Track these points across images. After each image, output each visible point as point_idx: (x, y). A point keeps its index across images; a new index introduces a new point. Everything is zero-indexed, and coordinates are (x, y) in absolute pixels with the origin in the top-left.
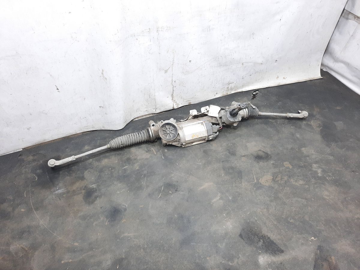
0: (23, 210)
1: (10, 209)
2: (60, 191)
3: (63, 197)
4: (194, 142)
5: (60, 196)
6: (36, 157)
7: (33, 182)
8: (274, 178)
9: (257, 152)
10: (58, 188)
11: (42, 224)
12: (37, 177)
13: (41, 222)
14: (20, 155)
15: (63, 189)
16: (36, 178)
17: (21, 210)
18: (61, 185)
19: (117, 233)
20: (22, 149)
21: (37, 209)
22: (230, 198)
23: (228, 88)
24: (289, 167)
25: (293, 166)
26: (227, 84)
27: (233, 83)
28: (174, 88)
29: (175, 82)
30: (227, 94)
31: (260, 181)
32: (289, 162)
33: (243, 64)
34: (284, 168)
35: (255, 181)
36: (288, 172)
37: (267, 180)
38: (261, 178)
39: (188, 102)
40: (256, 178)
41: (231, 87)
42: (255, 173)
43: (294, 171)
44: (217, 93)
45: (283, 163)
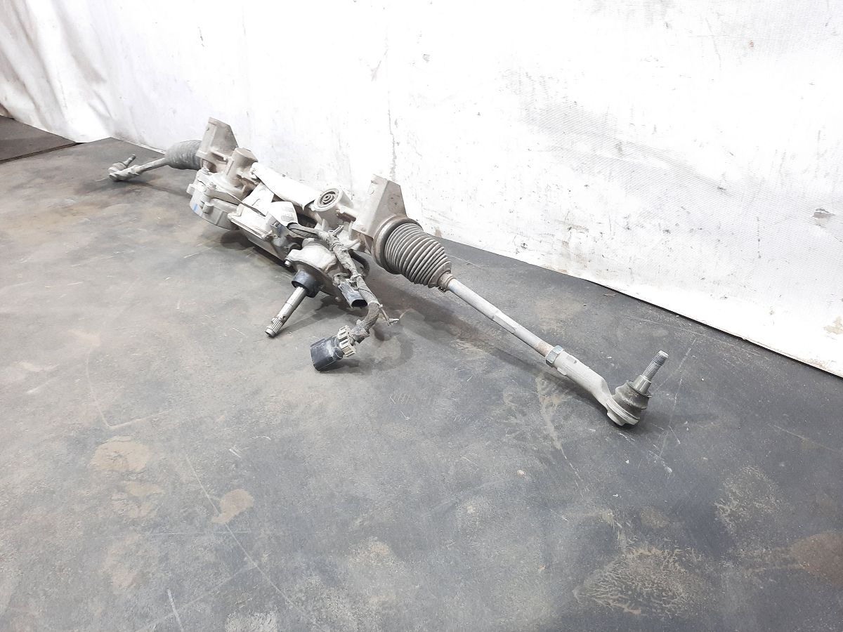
8: (140, 473)
22: (31, 392)
23: (565, 243)
24: (220, 512)
25: (229, 526)
26: (560, 222)
27: (587, 230)
28: (396, 145)
29: (396, 123)
30: (565, 271)
31: (115, 438)
32: (252, 508)
33: (619, 147)
34: (208, 496)
35: (113, 428)
36: (184, 514)
37: (120, 456)
38: (129, 438)
39: (432, 222)
40: (130, 427)
41: (577, 248)
42: (156, 418)
43: (196, 536)
44: (525, 246)
45: (239, 487)
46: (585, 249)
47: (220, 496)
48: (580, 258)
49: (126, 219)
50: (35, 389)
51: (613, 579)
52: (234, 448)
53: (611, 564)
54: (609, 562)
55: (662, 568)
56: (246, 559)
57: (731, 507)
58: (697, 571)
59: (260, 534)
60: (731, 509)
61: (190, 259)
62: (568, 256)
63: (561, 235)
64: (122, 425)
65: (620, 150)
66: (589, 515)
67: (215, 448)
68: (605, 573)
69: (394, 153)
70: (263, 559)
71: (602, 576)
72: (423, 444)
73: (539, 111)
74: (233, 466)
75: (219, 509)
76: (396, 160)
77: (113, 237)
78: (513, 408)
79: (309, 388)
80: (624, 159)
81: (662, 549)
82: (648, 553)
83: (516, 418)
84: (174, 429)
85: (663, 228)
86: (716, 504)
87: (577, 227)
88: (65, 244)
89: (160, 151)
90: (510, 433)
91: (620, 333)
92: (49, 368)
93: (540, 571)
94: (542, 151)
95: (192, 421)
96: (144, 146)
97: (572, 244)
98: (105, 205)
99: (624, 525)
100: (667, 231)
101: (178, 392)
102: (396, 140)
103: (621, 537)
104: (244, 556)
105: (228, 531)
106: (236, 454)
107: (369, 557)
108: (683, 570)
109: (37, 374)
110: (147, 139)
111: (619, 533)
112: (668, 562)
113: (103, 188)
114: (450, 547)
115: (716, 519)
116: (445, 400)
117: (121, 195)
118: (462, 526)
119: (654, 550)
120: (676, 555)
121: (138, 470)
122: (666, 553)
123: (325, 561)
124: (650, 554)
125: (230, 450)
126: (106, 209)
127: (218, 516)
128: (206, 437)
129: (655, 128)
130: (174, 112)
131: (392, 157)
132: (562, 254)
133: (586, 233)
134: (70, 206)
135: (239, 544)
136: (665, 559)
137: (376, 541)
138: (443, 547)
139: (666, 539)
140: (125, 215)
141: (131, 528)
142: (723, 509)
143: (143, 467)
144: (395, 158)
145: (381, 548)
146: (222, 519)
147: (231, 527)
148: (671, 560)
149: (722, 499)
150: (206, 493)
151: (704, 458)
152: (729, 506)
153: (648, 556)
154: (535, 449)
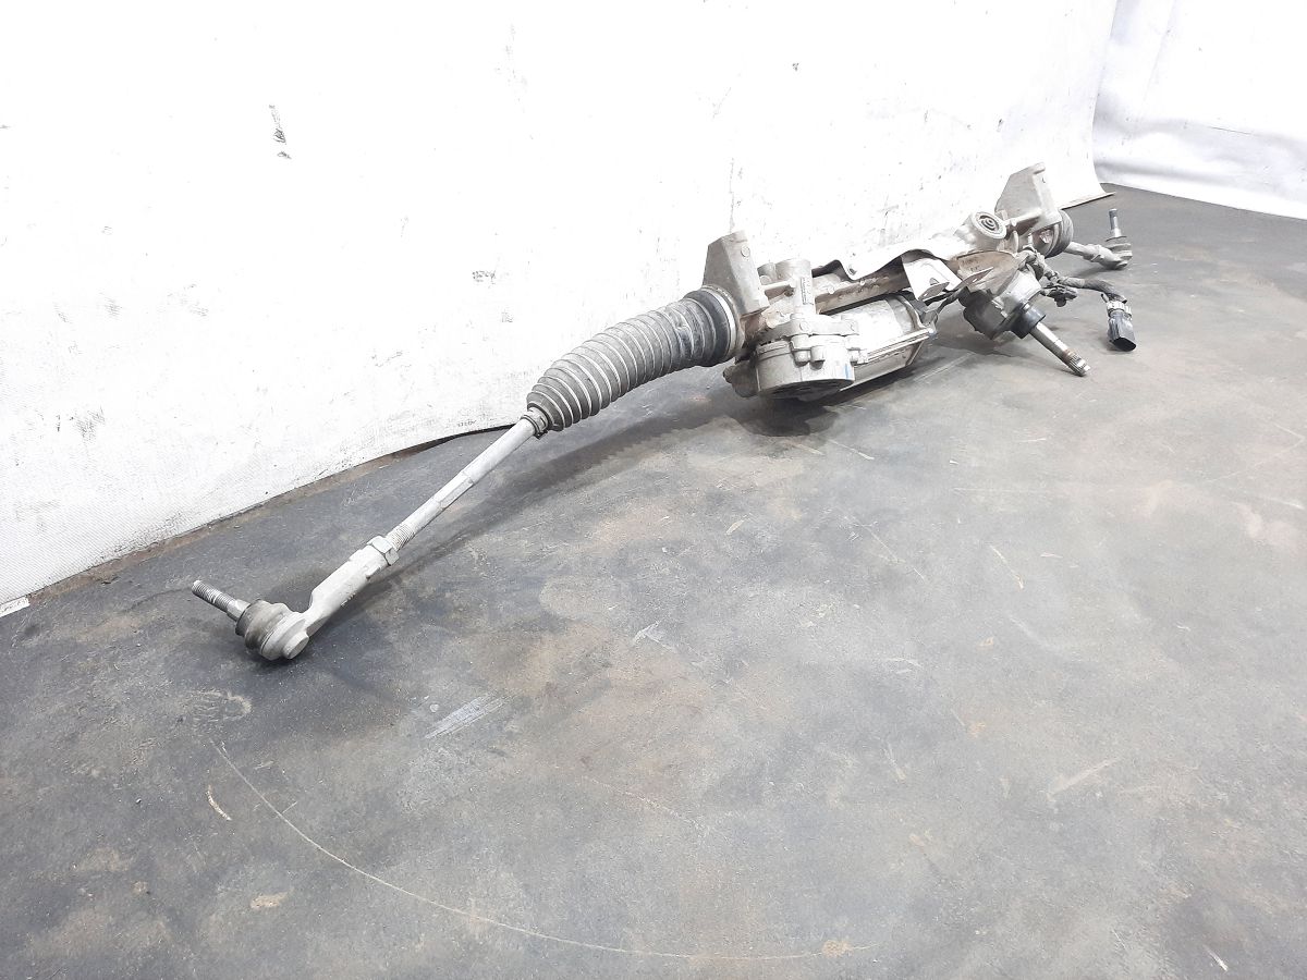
0: (270, 901)
1: (149, 933)
2: (464, 715)
3: (510, 735)
5: (484, 736)
6: (154, 614)
7: (229, 726)
10: (435, 708)
11: (493, 928)
12: (240, 698)
13: (475, 919)
14: (32, 630)
15: (475, 703)
16: (239, 706)
17: (254, 906)
18: (440, 684)
19: (1006, 795)
20: (29, 596)
21: (376, 855)
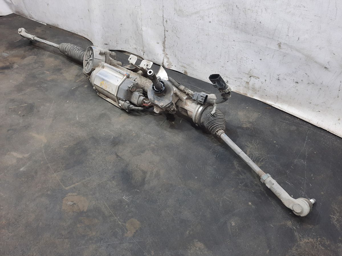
4: (109, 98)
8: (86, 212)
9: (138, 169)
22: (21, 169)
23: (248, 83)
24: (127, 231)
25: (133, 238)
26: (246, 74)
27: (259, 78)
28: (166, 32)
29: (166, 21)
30: (246, 94)
31: (69, 194)
32: (140, 228)
33: (279, 45)
34: (120, 223)
35: (67, 188)
36: (112, 233)
37: (75, 204)
38: (76, 194)
39: (183, 68)
40: (74, 187)
41: (253, 85)
42: (85, 182)
43: (120, 243)
44: (228, 82)
45: (132, 217)
46: (257, 86)
47: (125, 222)
48: (254, 90)
49: (37, 65)
50: (23, 168)
51: (297, 254)
52: (125, 197)
53: (295, 247)
54: (294, 246)
55: (315, 248)
56: (145, 254)
57: (336, 217)
58: (329, 248)
59: (147, 241)
60: (336, 218)
61: (75, 90)
62: (248, 88)
63: (246, 79)
64: (70, 187)
65: (280, 46)
66: (282, 223)
67: (117, 197)
68: (293, 251)
69: (165, 35)
70: (152, 254)
71: (292, 253)
72: (206, 191)
73: (241, 24)
74: (127, 206)
75: (126, 229)
76: (166, 39)
77: (34, 77)
78: (240, 170)
79: (150, 163)
80: (281, 50)
81: (313, 238)
82: (308, 241)
83: (242, 175)
84: (95, 188)
85: (295, 81)
86: (330, 215)
87: (254, 76)
88: (11, 81)
89: (41, 23)
90: (241, 183)
91: (277, 129)
92: (26, 155)
93: (267, 252)
94: (240, 42)
95: (102, 183)
96: (32, 19)
97: (251, 83)
98: (23, 57)
99: (296, 228)
100: (297, 82)
101: (91, 167)
102: (166, 29)
103: (296, 234)
104: (144, 253)
105: (133, 240)
106: (126, 200)
107: (196, 249)
108: (323, 248)
109: (21, 159)
110: (33, 16)
111: (295, 232)
112: (316, 244)
113: (20, 46)
114: (229, 242)
115: (331, 223)
116: (210, 167)
117: (30, 50)
118: (231, 232)
119: (310, 239)
120: (319, 241)
121: (85, 210)
122: (315, 240)
123: (178, 253)
124: (309, 241)
125: (123, 198)
126: (25, 59)
127: (127, 233)
128: (111, 192)
129: (299, 38)
130: (48, 5)
131: (164, 37)
132: (245, 87)
133: (258, 80)
134: (6, 58)
135: (140, 247)
136: (315, 243)
137: (197, 242)
138: (226, 243)
139: (314, 234)
140: (35, 63)
141: (90, 242)
142: (333, 218)
143: (87, 209)
144: (165, 37)
145: (200, 245)
146: (129, 234)
147: (134, 238)
148: (318, 244)
149: (332, 213)
150: (119, 221)
151: (322, 193)
152: (335, 216)
153: (308, 242)
154: (253, 191)
